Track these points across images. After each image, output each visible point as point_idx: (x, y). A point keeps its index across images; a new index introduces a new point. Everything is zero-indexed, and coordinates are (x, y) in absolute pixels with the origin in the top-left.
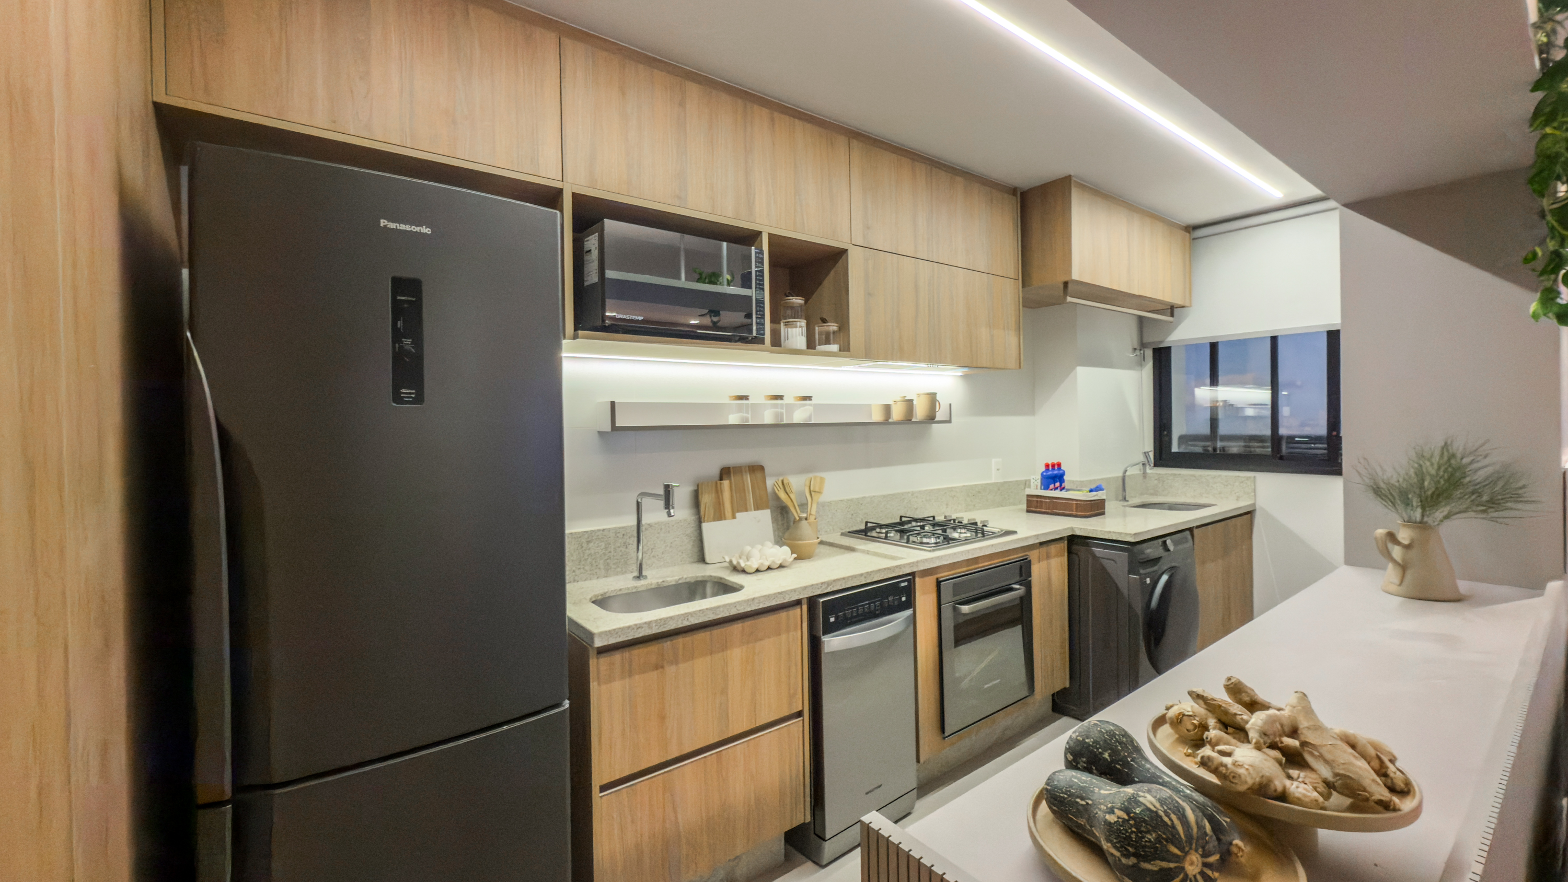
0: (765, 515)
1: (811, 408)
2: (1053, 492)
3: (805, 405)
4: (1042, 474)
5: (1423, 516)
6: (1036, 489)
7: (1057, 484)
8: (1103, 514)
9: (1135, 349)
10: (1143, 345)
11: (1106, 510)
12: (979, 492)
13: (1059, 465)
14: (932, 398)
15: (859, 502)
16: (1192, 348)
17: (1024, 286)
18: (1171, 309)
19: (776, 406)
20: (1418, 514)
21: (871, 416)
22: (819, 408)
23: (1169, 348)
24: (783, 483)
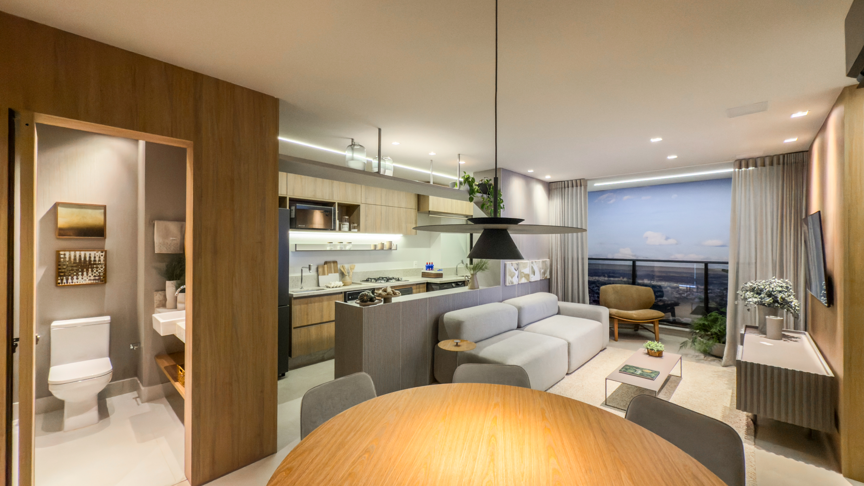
0: (337, 275)
1: (351, 245)
2: (429, 271)
3: (349, 245)
4: (427, 266)
6: (424, 270)
7: (431, 269)
8: (442, 277)
11: (443, 276)
12: (409, 271)
13: (432, 263)
14: (391, 243)
15: (367, 272)
17: (418, 210)
19: (341, 245)
21: (371, 248)
22: (354, 245)
24: (343, 266)
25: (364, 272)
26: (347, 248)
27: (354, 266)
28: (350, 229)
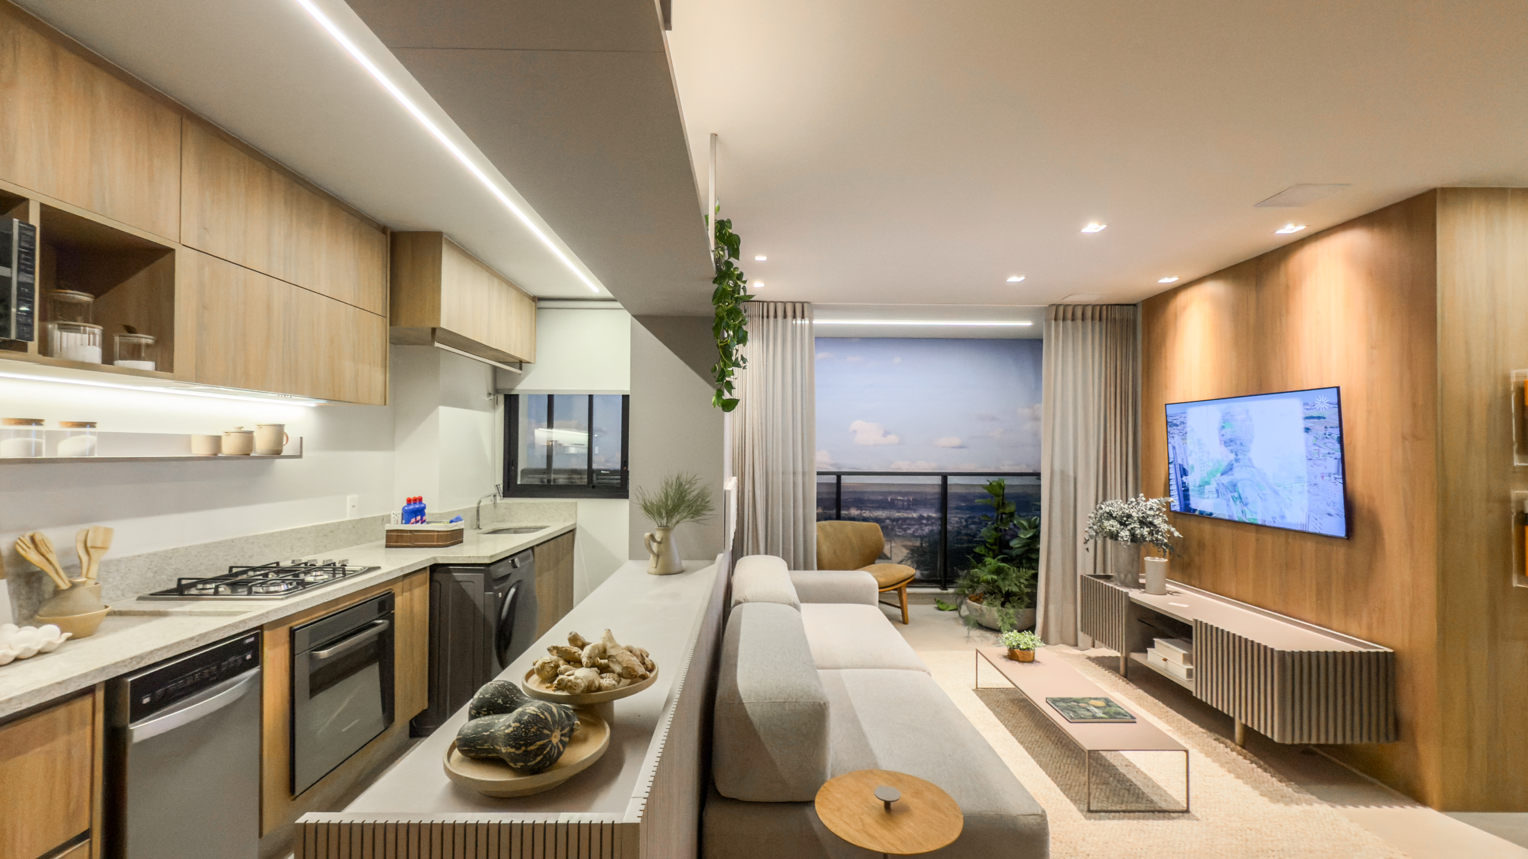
1: (94, 438)
2: (414, 525)
3: (85, 433)
4: (403, 509)
5: (667, 523)
6: (397, 523)
7: (419, 518)
8: (462, 542)
9: (490, 394)
10: (496, 391)
11: (464, 539)
12: (332, 532)
13: (420, 500)
14: (279, 431)
16: (534, 397)
17: (391, 324)
18: (520, 364)
20: (664, 521)
21: (190, 450)
23: (517, 395)
24: (33, 539)
25: (155, 554)
26: (68, 448)
27: (108, 532)
28: (108, 358)
